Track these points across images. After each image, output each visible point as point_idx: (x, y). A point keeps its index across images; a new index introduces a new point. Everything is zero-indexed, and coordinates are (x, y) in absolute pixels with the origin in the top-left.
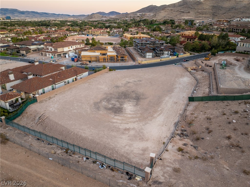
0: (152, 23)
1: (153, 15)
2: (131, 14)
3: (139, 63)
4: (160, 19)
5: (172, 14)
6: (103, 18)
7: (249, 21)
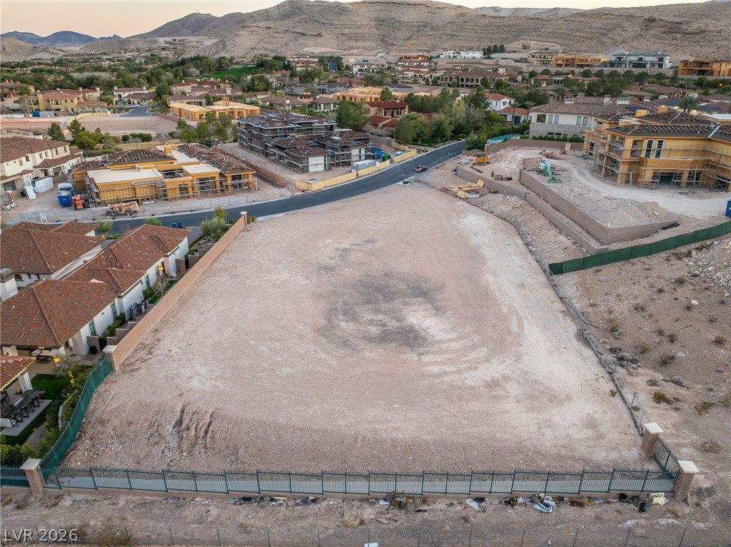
0: (220, 67)
1: (216, 44)
2: (136, 41)
3: (304, 191)
4: (241, 54)
5: (271, 39)
6: (35, 52)
7: (474, 58)
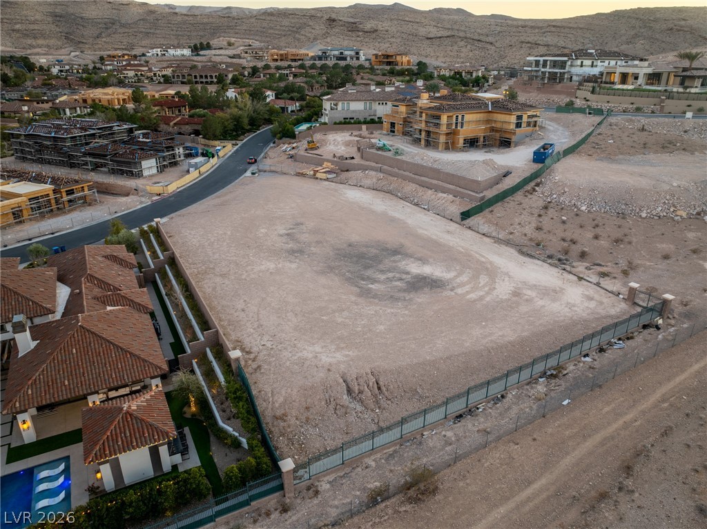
3: (159, 195)
7: (183, 55)
